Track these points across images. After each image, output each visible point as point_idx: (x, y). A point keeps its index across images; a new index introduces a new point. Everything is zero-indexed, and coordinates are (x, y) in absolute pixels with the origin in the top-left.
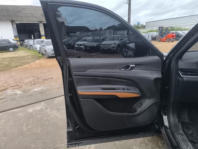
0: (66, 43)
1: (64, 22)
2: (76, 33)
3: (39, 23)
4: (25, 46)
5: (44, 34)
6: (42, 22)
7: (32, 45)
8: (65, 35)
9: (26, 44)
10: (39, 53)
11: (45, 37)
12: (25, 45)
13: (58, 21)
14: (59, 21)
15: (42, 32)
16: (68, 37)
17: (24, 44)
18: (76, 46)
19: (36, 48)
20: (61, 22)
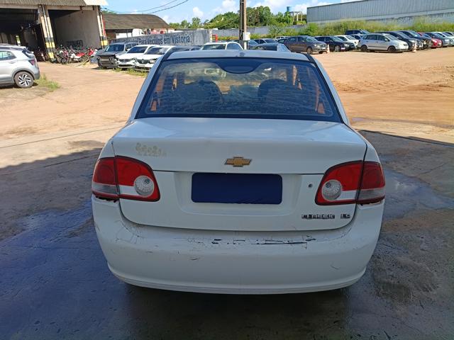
1: (99, 6)
2: (131, 32)
3: (37, 10)
5: (52, 36)
6: (45, 6)
8: (102, 39)
11: (53, 43)
13: (85, 5)
14: (88, 4)
15: (48, 32)
20: (93, 6)
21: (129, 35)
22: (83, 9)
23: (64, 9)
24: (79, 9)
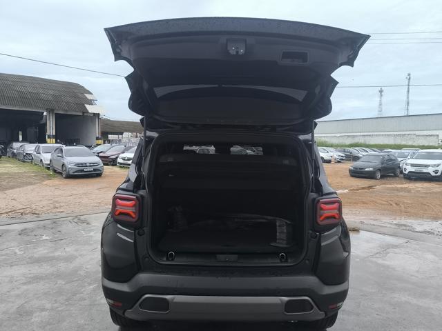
0: (101, 154)
1: (99, 114)
2: (122, 134)
4: (11, 155)
5: (54, 134)
6: (53, 110)
7: (30, 154)
8: (98, 139)
9: (15, 151)
10: (48, 168)
11: (54, 140)
12: (13, 153)
13: (88, 112)
14: (90, 112)
15: (51, 129)
16: (104, 143)
17: (8, 150)
18: (119, 160)
19: (41, 160)
20: (94, 114)
21: (120, 136)
22: (85, 114)
23: (69, 113)
24: (81, 114)
